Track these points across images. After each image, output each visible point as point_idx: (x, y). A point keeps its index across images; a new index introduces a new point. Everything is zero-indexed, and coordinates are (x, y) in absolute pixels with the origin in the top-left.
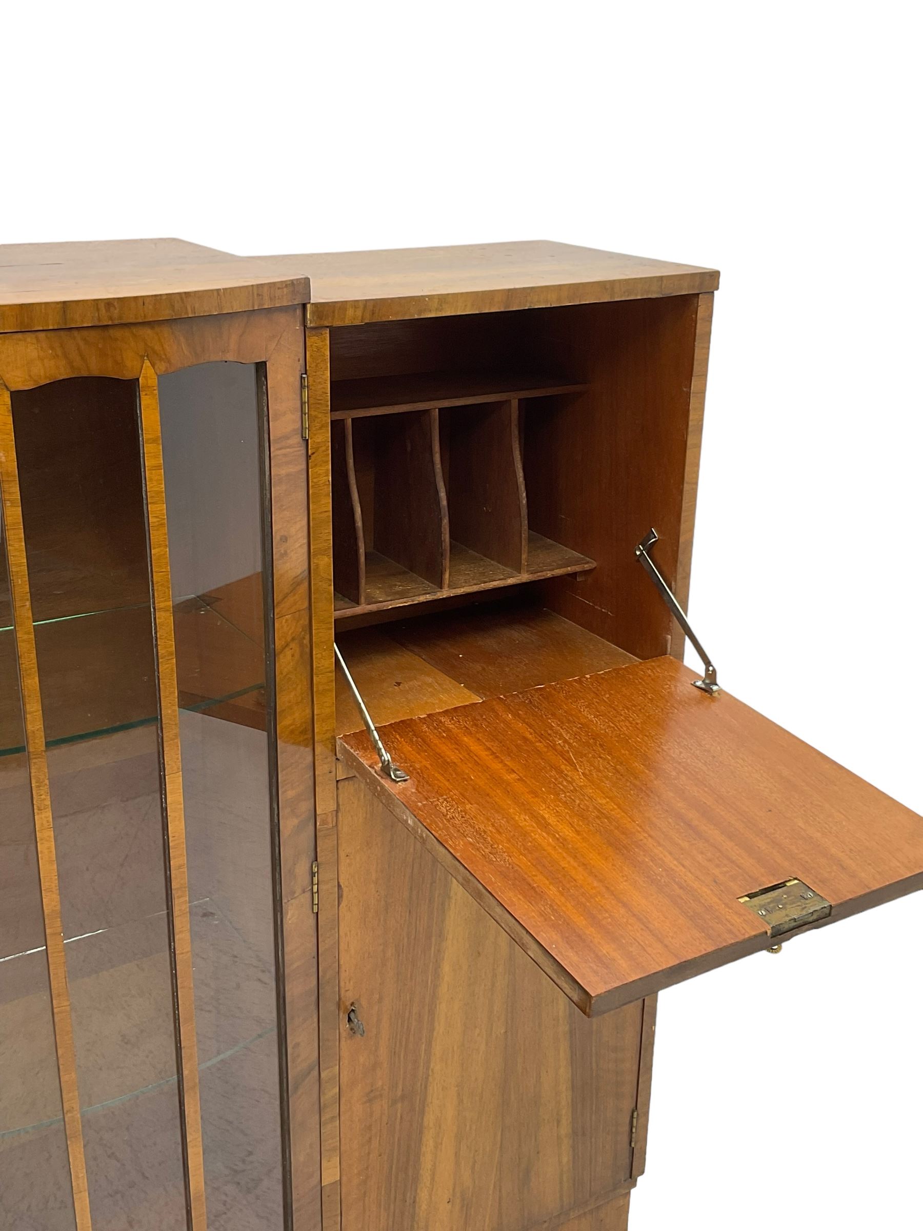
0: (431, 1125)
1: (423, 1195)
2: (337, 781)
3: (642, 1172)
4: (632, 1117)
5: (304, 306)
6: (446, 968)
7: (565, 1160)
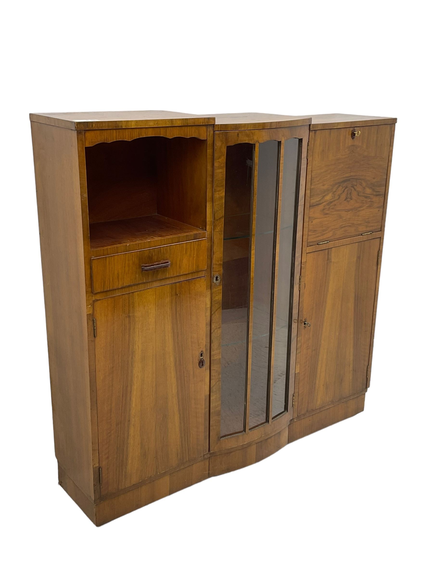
0: (320, 360)
1: (317, 382)
2: (307, 253)
3: (369, 387)
4: (367, 368)
5: (310, 125)
6: (326, 312)
7: (351, 378)
